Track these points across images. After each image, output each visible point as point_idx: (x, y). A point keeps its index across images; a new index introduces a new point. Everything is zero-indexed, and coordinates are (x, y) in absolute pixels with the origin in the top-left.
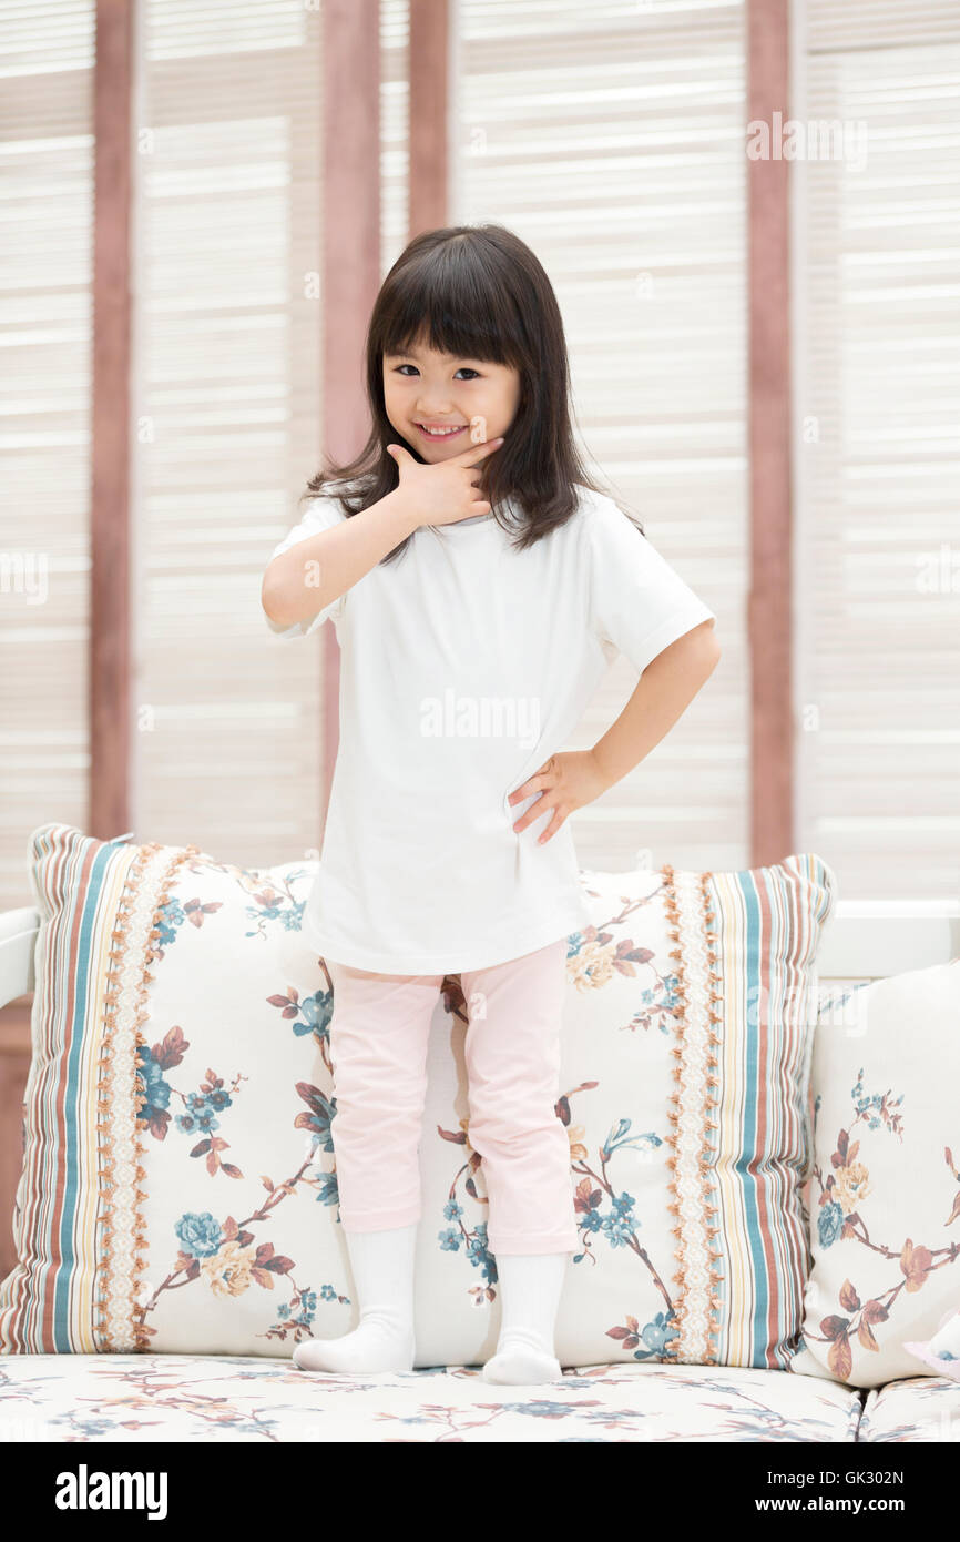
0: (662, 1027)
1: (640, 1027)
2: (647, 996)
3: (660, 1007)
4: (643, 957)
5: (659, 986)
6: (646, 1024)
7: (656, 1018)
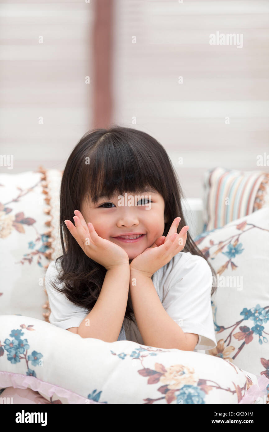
0: (39, 263)
1: (27, 263)
2: (31, 245)
3: (38, 252)
4: (30, 222)
5: (38, 239)
6: (30, 261)
7: (36, 258)
